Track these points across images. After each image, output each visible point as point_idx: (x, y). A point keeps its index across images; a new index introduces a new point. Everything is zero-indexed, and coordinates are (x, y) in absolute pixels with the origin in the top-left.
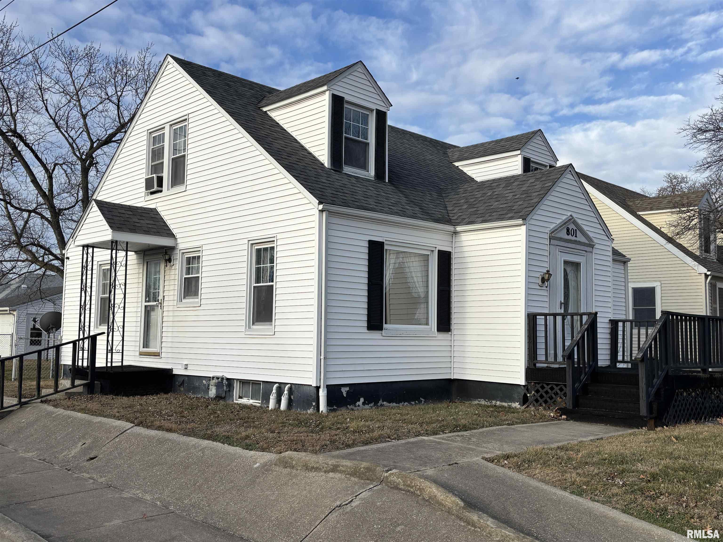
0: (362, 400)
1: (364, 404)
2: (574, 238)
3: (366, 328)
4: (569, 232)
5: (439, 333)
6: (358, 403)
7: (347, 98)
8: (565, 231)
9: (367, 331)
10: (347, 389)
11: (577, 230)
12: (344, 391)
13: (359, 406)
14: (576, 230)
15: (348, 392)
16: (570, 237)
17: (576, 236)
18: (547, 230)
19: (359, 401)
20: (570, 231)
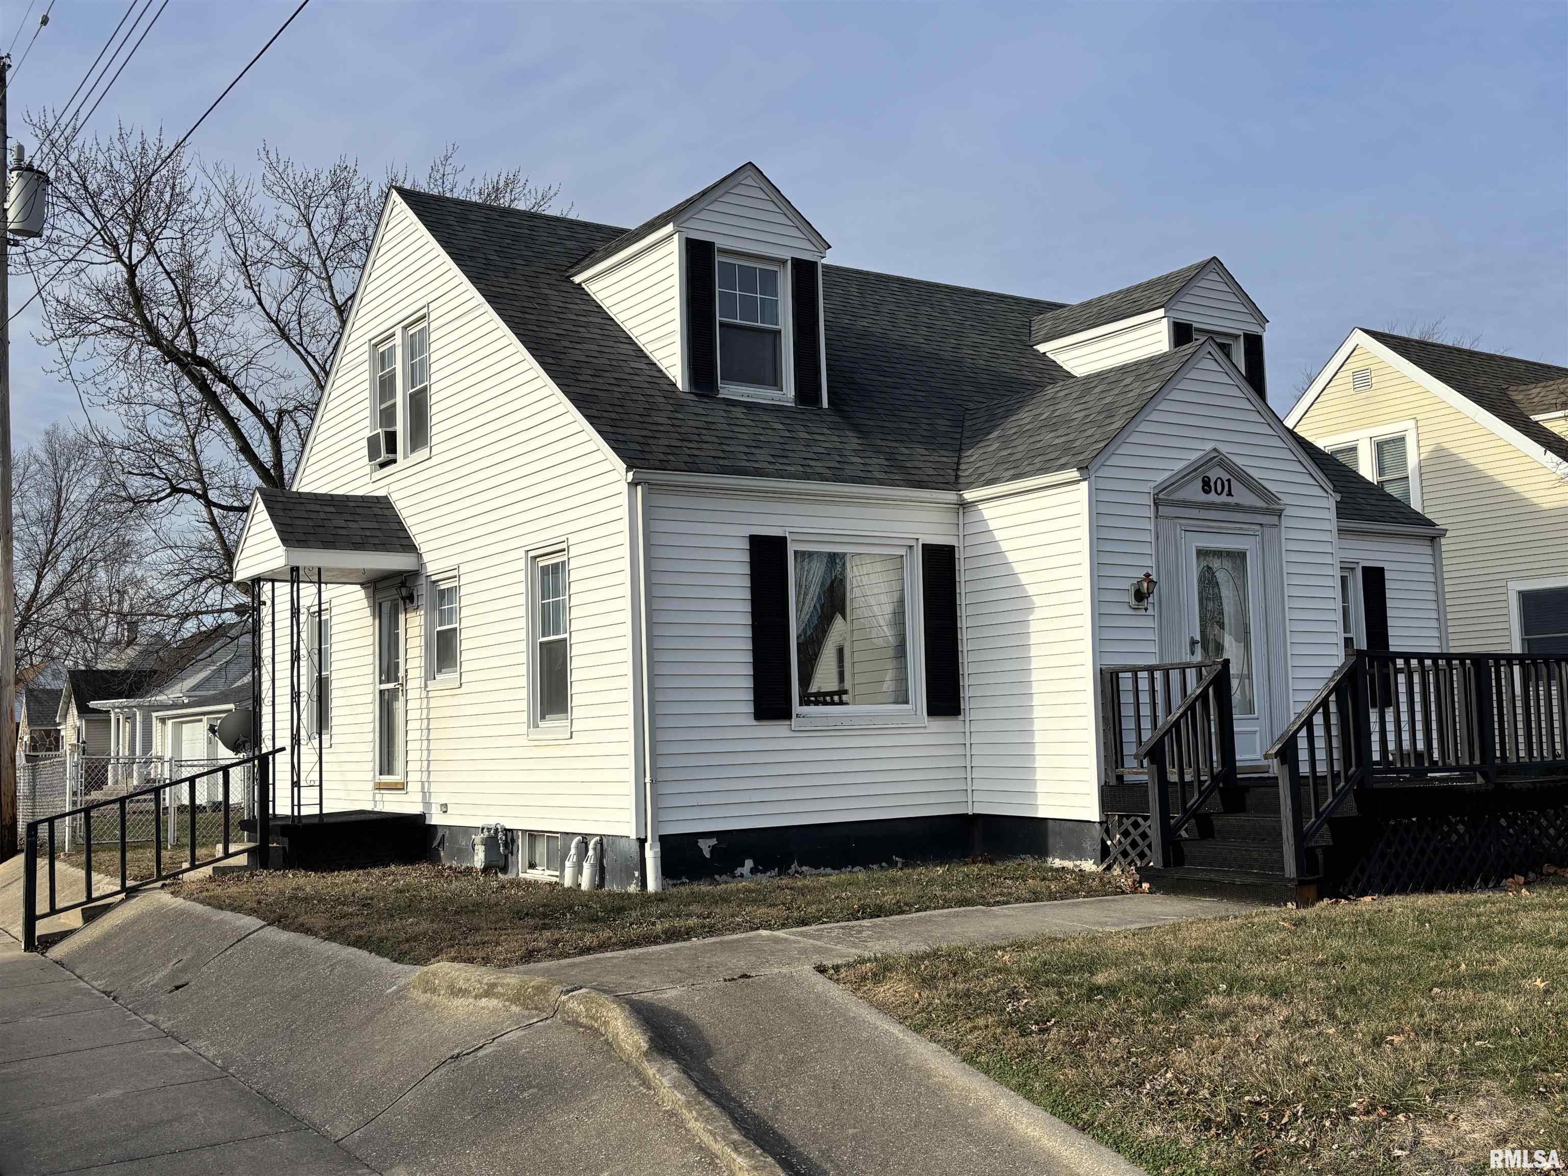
0: (749, 863)
1: (753, 871)
2: (1224, 498)
3: (752, 716)
4: (1210, 487)
5: (931, 719)
6: (738, 871)
7: (721, 242)
8: (1200, 483)
9: (755, 723)
10: (713, 842)
11: (1232, 479)
12: (705, 846)
13: (742, 876)
14: (1229, 481)
15: (713, 849)
16: (1213, 497)
17: (1230, 494)
18: (1148, 487)
19: (743, 866)
20: (1212, 484)
